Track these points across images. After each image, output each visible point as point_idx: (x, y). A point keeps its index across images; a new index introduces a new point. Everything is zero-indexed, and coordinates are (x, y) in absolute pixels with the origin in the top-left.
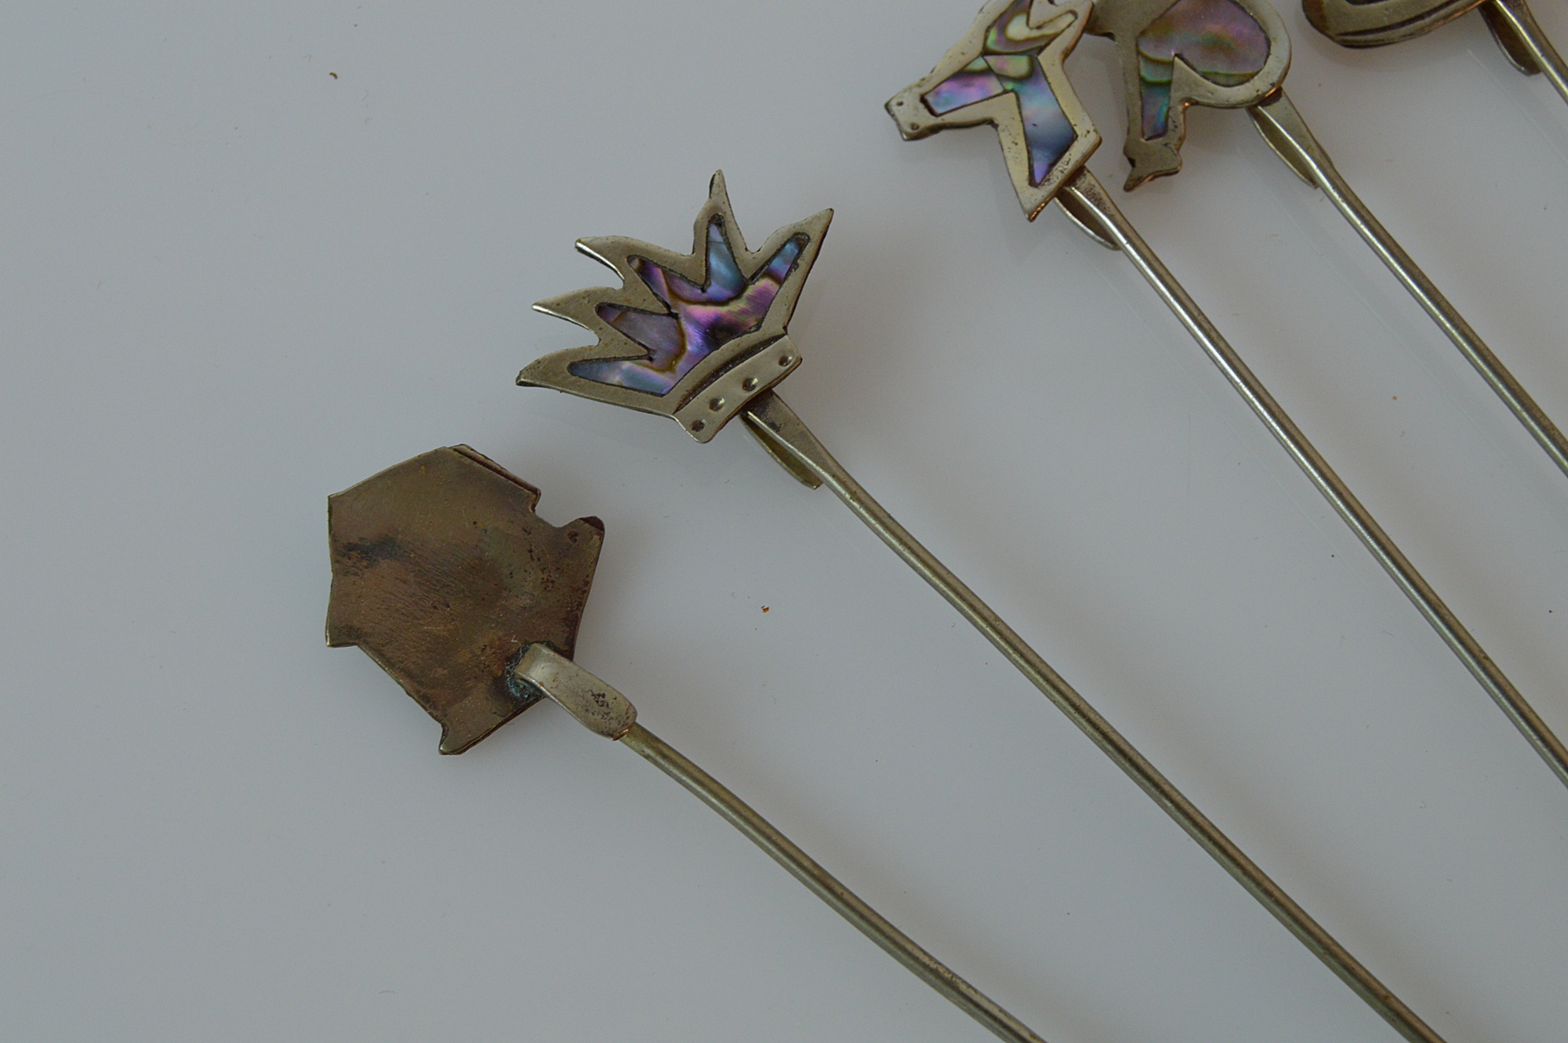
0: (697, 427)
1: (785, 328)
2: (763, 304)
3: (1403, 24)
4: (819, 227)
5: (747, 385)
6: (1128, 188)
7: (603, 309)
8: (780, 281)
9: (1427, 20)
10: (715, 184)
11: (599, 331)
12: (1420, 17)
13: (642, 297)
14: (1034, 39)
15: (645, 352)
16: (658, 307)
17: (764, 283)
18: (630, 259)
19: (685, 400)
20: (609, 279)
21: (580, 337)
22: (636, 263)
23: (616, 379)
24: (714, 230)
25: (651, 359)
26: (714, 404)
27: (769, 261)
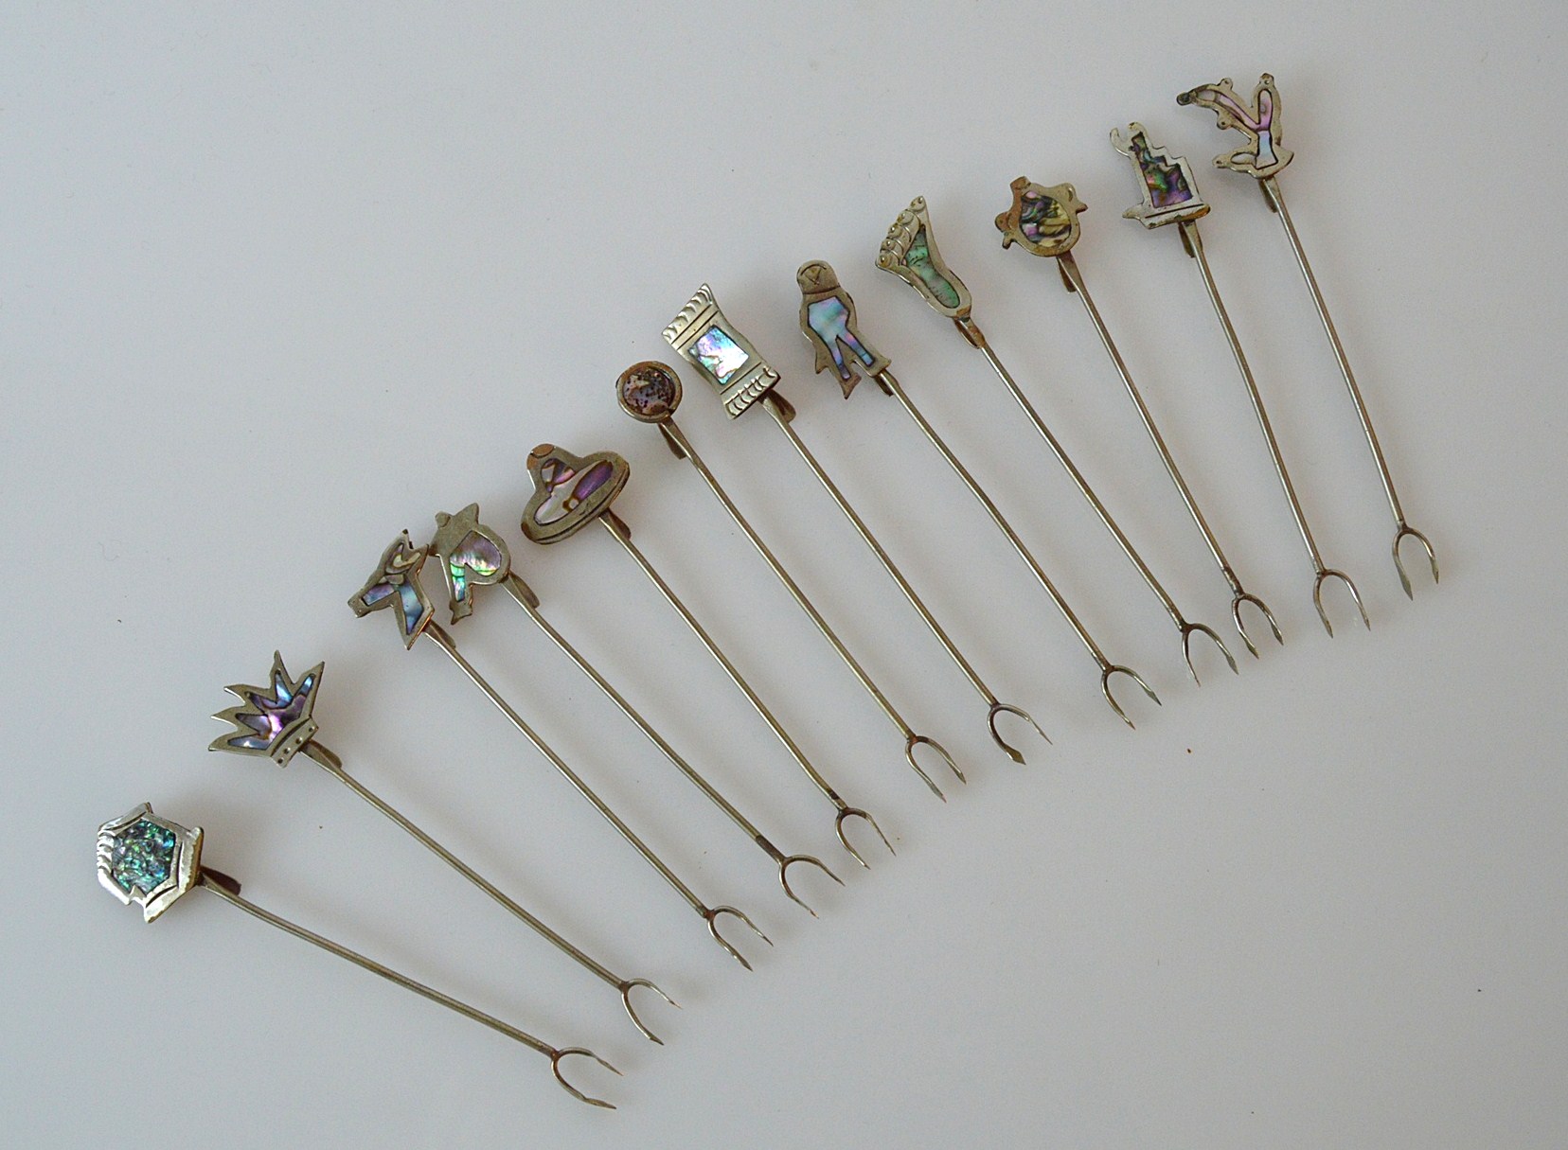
0: (280, 761)
1: (310, 716)
2: (301, 704)
3: (561, 533)
4: (319, 669)
5: (298, 742)
6: (453, 623)
7: (238, 716)
8: (306, 696)
9: (571, 531)
10: (277, 655)
11: (238, 725)
12: (568, 530)
13: (253, 710)
14: (405, 566)
15: (255, 732)
16: (259, 712)
17: (300, 697)
18: (246, 693)
19: (274, 751)
20: (239, 701)
21: (231, 728)
22: (248, 695)
23: (247, 744)
24: (277, 676)
25: (259, 735)
26: (286, 751)
27: (300, 688)
